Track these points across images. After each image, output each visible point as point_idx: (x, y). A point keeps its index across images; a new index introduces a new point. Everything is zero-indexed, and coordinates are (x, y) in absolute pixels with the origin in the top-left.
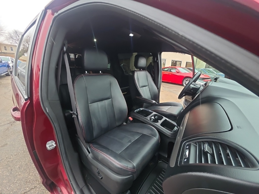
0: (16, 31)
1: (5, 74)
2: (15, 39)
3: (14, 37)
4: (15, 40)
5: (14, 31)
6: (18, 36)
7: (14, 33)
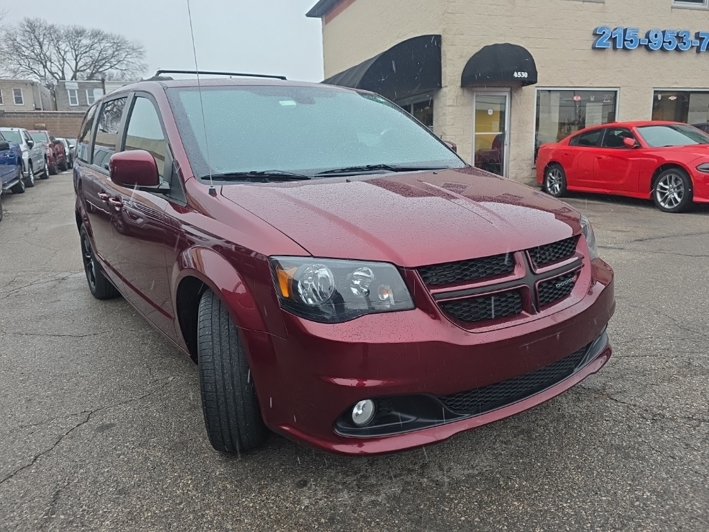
0: (31, 24)
1: (11, 188)
2: (27, 57)
3: (24, 49)
4: (26, 60)
5: (26, 24)
6: (40, 43)
7: (26, 31)
